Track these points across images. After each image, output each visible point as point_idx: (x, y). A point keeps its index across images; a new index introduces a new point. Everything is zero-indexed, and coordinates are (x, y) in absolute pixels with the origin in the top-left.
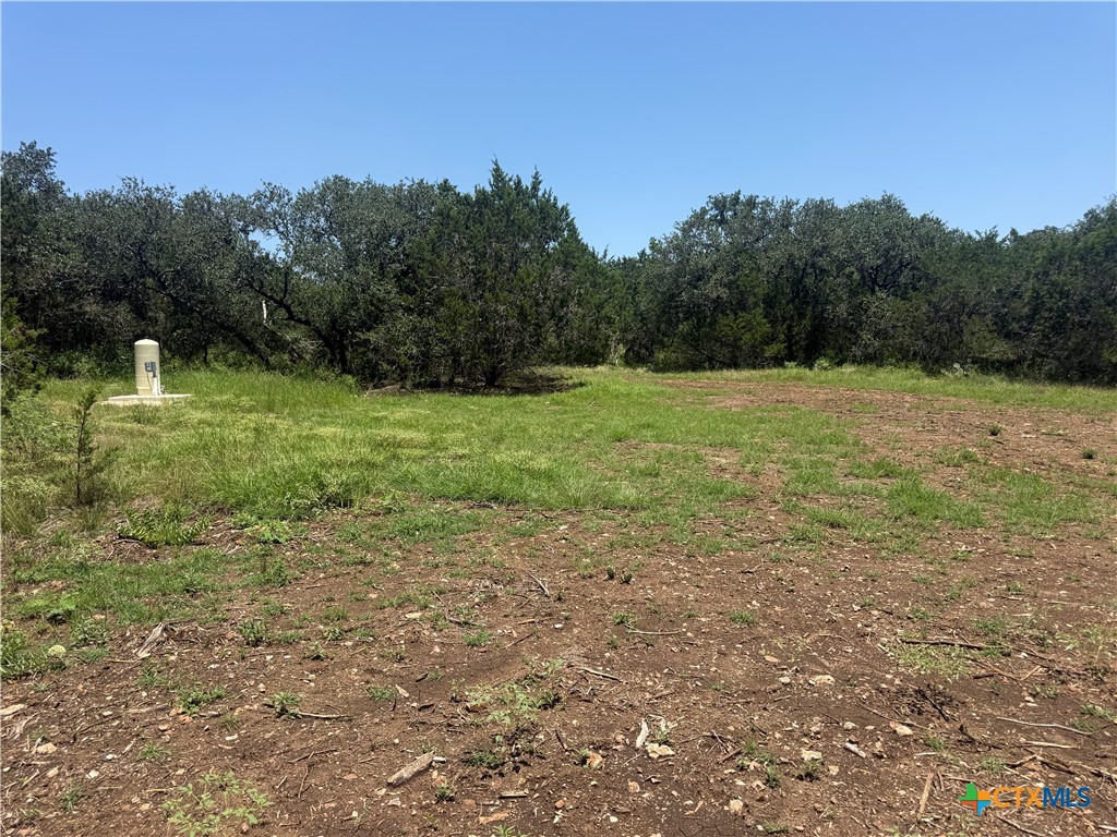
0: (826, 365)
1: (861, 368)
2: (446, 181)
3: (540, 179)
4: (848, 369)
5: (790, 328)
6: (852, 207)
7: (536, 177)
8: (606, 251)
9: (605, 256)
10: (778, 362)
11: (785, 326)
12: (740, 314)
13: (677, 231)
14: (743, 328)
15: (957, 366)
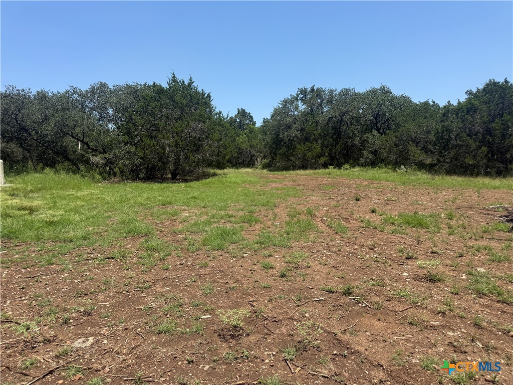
0: (348, 167)
1: (362, 168)
2: (154, 83)
3: (193, 81)
4: (357, 169)
5: (330, 150)
6: (368, 91)
7: (191, 79)
8: (228, 114)
9: (227, 117)
10: (325, 166)
11: (328, 149)
12: (306, 143)
13: (279, 105)
14: (307, 150)
15: (402, 167)
